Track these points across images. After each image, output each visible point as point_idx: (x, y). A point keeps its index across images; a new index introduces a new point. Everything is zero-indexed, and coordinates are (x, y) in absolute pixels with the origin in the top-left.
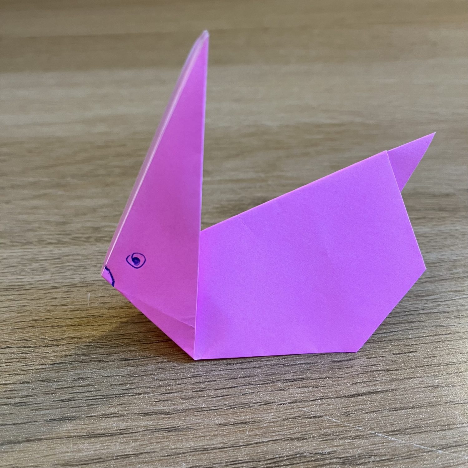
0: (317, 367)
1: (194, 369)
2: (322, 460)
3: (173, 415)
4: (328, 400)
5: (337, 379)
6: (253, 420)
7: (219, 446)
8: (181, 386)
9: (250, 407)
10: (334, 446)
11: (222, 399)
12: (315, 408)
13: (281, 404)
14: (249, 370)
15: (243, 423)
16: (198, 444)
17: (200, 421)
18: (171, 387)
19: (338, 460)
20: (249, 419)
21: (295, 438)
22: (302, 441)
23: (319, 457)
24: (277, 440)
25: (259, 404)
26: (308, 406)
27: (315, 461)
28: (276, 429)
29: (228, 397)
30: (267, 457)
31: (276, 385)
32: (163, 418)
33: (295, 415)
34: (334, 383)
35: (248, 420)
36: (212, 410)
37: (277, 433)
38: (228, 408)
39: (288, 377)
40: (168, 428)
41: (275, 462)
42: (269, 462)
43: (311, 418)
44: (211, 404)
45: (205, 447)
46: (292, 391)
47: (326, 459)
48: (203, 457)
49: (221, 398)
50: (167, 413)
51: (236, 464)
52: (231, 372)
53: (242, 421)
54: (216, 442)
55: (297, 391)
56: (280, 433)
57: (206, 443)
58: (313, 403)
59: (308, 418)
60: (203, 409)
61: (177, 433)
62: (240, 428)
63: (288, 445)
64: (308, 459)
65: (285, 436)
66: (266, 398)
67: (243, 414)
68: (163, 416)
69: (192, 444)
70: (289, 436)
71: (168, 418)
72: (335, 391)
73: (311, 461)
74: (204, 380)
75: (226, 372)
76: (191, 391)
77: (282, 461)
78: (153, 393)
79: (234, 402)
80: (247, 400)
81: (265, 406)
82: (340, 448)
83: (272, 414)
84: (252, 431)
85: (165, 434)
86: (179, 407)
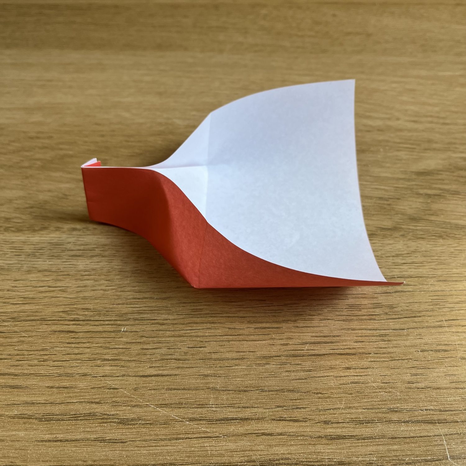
0: (129, 352)
1: (44, 344)
2: (106, 419)
3: (19, 377)
4: (128, 377)
5: (140, 362)
6: (71, 386)
7: (43, 402)
8: (31, 356)
9: (72, 376)
10: (117, 411)
11: (56, 369)
12: (116, 382)
13: (94, 377)
14: (81, 349)
15: (64, 388)
16: (29, 399)
17: (36, 383)
18: (25, 356)
19: (117, 420)
20: (69, 385)
21: (95, 402)
22: (98, 405)
23: (106, 417)
24: (82, 402)
25: (79, 375)
26: (112, 380)
27: (102, 419)
28: (85, 394)
29: (61, 367)
30: (72, 413)
31: (96, 362)
32: (12, 378)
33: (101, 386)
34: (137, 365)
35: (68, 386)
36: (47, 376)
37: (84, 397)
38: (58, 375)
39: (106, 357)
40: (13, 386)
41: (75, 417)
42: (72, 416)
43: (111, 389)
44: (47, 372)
45: (34, 402)
46: (105, 368)
47: (110, 419)
48: (30, 408)
49: (55, 368)
50: (16, 375)
51: (49, 415)
52: (68, 349)
53: (63, 386)
54: (41, 399)
55: (108, 368)
56: (86, 397)
57: (35, 399)
58: (116, 378)
59: (109, 389)
60: (40, 375)
61: (18, 390)
62: (61, 391)
63: (88, 406)
64: (97, 417)
65: (88, 400)
66: (86, 371)
67: (66, 381)
68: (13, 377)
69: (25, 399)
70: (91, 400)
71: (16, 379)
72: (135, 372)
73: (99, 419)
74: (48, 353)
75: (65, 349)
76: (37, 360)
77: (80, 417)
78: (11, 359)
79: (63, 372)
80: (72, 371)
81: (83, 377)
82: (122, 412)
83: (86, 383)
84: (68, 394)
85: (10, 390)
86: (26, 372)
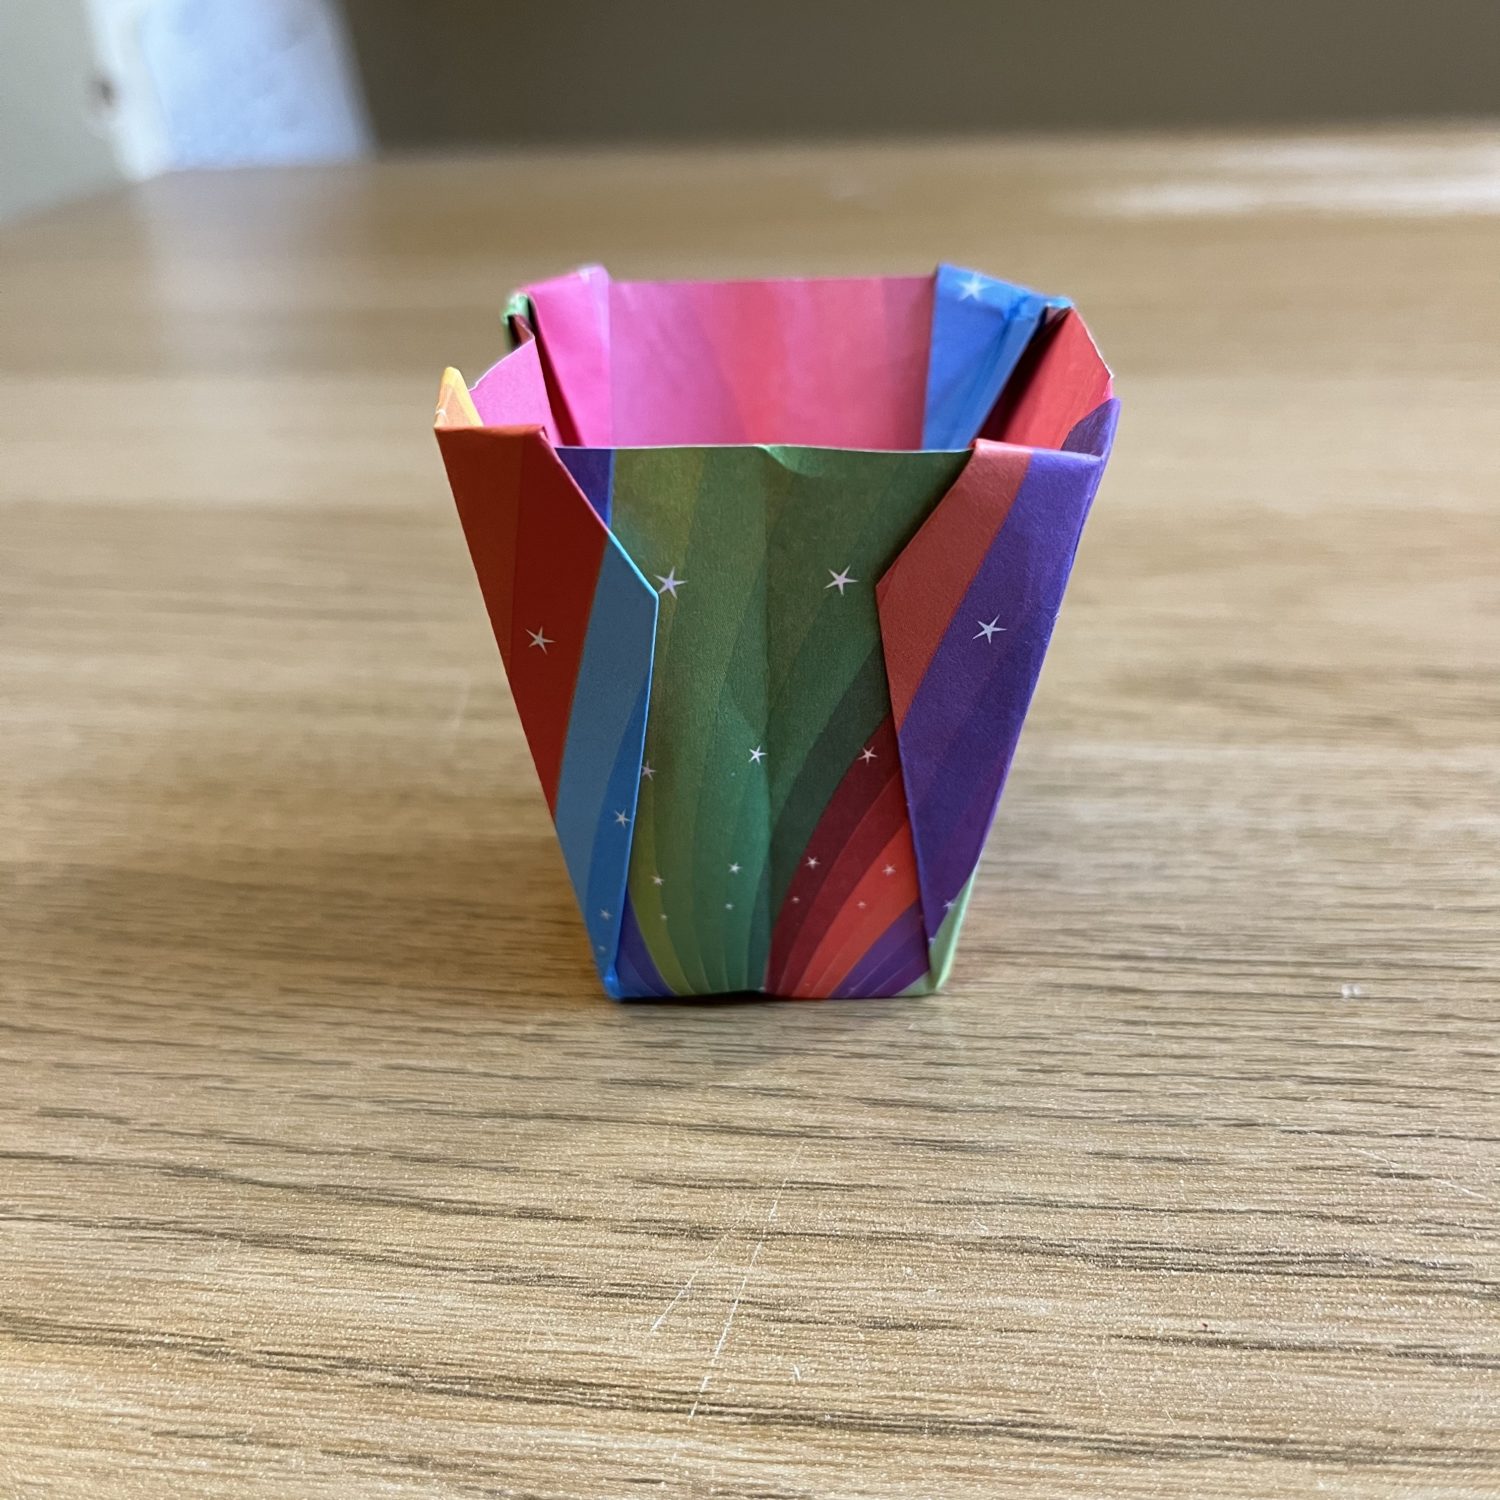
0: (1412, 1060)
1: (1026, 1021)
2: (1427, 1280)
3: (958, 1116)
4: (1449, 1141)
5: (1480, 1096)
6: (1202, 1156)
7: (1095, 1201)
8: (986, 1053)
9: (1191, 1126)
10: (1463, 1253)
11: (1107, 1097)
12: (1401, 1155)
13: (1291, 1132)
14: (1194, 1043)
15: (1169, 1160)
16: (1028, 1190)
17: (1037, 1138)
18: (957, 1052)
19: (1477, 1288)
20: (1190, 1152)
21: (1336, 1217)
22: (1356, 1227)
23: (1415, 1271)
24: (1277, 1213)
25: (1221, 1122)
26: (1381, 1148)
27: (1400, 1278)
28: (1274, 1186)
29: (1126, 1094)
30: (1243, 1248)
31: (1277, 1086)
32: (929, 1118)
33: (1337, 1163)
34: (1470, 1104)
35: (1185, 1155)
36: (1075, 1117)
37: (1277, 1197)
38: (1125, 1119)
39: (1317, 1071)
40: (942, 1142)
41: (1268, 1263)
42: (1248, 1259)
43: (1390, 1175)
44: (1074, 1105)
45: (1051, 1198)
46: (1330, 1106)
47: (1437, 1279)
48: (1041, 1218)
49: (1104, 1094)
50: (942, 1109)
51: (1143, 1249)
52: (1136, 1041)
53: (1165, 1155)
54: (1089, 1193)
55: (1345, 1107)
56: (1286, 1198)
57: (1055, 1190)
58: (1397, 1142)
59: (1378, 1174)
60: (1046, 1113)
61: (967, 1156)
62: (1159, 1169)
63: (1311, 1229)
64: (1375, 1272)
65: (1303, 1208)
66: (1247, 1112)
67: (1169, 1139)
68: (929, 1114)
69: (1011, 1187)
70: (1315, 1209)
71: (945, 1120)
72: (1473, 1124)
73: (1388, 1277)
74: (1054, 1049)
75: (1123, 1039)
76: (1016, 1067)
77: (1289, 1263)
78: (902, 1057)
79: (1144, 1109)
80: (1185, 1109)
81: (1240, 1131)
82: (1486, 1259)
83: (1263, 1150)
84: (1198, 1180)
85: (932, 1155)
86: (978, 1100)
